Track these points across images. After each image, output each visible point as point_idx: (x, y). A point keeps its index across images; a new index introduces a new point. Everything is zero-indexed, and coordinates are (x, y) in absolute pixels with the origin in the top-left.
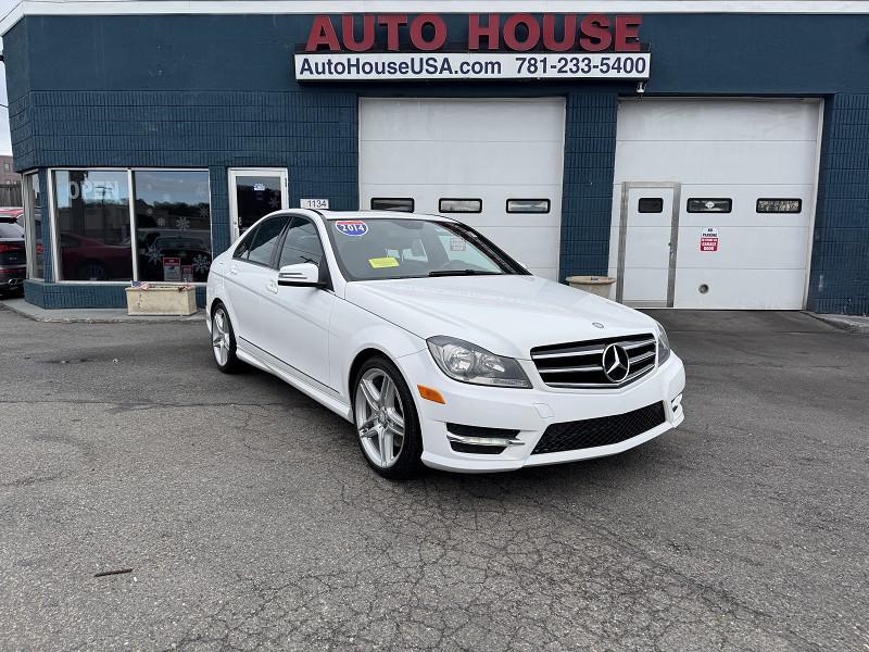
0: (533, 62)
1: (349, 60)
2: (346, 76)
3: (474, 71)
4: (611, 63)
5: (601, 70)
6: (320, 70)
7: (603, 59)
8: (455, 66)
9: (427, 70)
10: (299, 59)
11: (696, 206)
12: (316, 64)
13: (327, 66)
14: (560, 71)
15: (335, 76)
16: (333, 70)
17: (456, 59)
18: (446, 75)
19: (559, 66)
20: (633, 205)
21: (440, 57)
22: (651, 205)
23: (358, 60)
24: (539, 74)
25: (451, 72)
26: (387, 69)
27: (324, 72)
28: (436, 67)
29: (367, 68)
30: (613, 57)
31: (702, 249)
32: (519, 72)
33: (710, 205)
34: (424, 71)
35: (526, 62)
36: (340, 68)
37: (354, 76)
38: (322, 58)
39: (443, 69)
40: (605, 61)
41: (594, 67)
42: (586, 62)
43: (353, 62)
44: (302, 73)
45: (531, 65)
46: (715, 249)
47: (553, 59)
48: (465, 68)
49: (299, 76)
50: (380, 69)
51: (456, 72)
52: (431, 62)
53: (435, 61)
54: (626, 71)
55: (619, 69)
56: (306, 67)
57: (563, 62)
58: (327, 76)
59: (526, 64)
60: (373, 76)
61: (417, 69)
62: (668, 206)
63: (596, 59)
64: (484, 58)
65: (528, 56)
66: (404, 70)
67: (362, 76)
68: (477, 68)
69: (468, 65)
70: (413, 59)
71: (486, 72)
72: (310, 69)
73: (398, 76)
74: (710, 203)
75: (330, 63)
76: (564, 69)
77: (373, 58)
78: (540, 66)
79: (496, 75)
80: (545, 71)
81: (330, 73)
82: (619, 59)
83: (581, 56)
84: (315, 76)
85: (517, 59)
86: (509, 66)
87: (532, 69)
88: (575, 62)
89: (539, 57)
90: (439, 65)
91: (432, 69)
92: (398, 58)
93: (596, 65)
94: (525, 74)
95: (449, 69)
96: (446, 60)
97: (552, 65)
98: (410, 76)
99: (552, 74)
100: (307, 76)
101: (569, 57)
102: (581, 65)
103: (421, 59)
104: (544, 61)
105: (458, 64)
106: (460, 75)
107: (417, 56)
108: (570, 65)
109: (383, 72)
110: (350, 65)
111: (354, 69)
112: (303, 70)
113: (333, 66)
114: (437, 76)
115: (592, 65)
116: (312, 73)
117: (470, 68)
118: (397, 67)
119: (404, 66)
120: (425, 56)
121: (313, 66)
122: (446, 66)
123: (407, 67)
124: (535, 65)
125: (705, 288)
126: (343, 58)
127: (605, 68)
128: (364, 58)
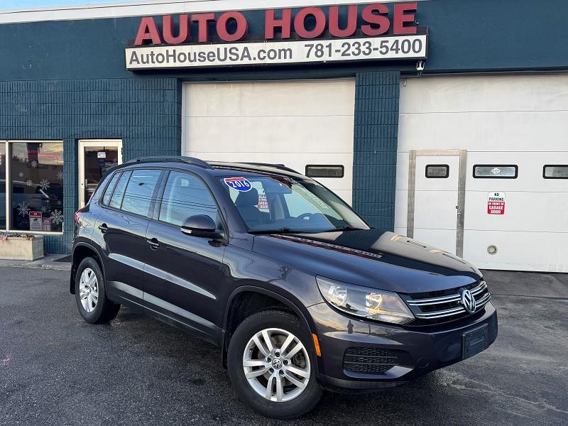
0: (320, 47)
1: (167, 51)
2: (165, 65)
3: (270, 58)
4: (389, 45)
5: (381, 52)
6: (145, 60)
7: (382, 42)
8: (253, 53)
9: (230, 58)
10: (129, 52)
11: (482, 171)
12: (142, 56)
13: (150, 57)
14: (343, 54)
15: (157, 65)
16: (155, 60)
17: (254, 48)
18: (246, 61)
19: (343, 50)
20: (420, 171)
21: (241, 46)
22: (437, 172)
23: (174, 51)
24: (325, 58)
25: (250, 59)
26: (198, 57)
27: (148, 62)
28: (237, 55)
29: (182, 57)
30: (391, 40)
31: (489, 212)
32: (308, 56)
33: (496, 171)
34: (228, 58)
35: (314, 48)
36: (160, 58)
37: (171, 64)
38: (146, 51)
39: (243, 56)
40: (384, 44)
41: (374, 49)
42: (367, 45)
43: (171, 53)
44: (131, 63)
45: (318, 50)
46: (502, 212)
47: (337, 44)
48: (262, 55)
49: (129, 66)
50: (192, 58)
51: (255, 59)
52: (233, 51)
53: (237, 50)
54: (403, 52)
55: (397, 50)
56: (134, 58)
57: (346, 46)
58: (150, 65)
59: (314, 50)
60: (187, 64)
61: (222, 57)
62: (454, 172)
63: (376, 42)
64: (277, 46)
65: (315, 43)
66: (211, 58)
67: (178, 64)
68: (272, 54)
69: (265, 52)
70: (218, 49)
71: (280, 58)
72: (137, 60)
73: (207, 63)
74: (496, 169)
75: (152, 54)
76: (347, 53)
77: (186, 49)
78: (326, 50)
79: (288, 60)
80: (330, 56)
81: (153, 62)
82: (397, 42)
83: (362, 41)
84: (141, 66)
85: (306, 46)
86: (299, 52)
87: (319, 53)
88: (357, 46)
89: (325, 43)
90: (240, 54)
91: (234, 57)
92: (207, 48)
93: (376, 48)
94: (313, 58)
95: (249, 56)
96: (246, 49)
97: (337, 50)
98: (217, 63)
99: (336, 57)
100: (135, 65)
101: (351, 41)
102: (363, 48)
103: (226, 49)
104: (329, 46)
105: (256, 52)
106: (258, 61)
107: (222, 47)
108: (353, 49)
109: (195, 60)
110: (168, 56)
111: (171, 59)
112: (132, 60)
113: (155, 57)
114: (239, 62)
115: (372, 48)
116: (138, 63)
117: (266, 55)
118: (206, 56)
119: (211, 55)
120: (229, 46)
121: (139, 57)
122: (246, 54)
123: (214, 56)
124: (321, 50)
125: (493, 250)
126: (163, 50)
127: (384, 50)
128: (179, 49)
